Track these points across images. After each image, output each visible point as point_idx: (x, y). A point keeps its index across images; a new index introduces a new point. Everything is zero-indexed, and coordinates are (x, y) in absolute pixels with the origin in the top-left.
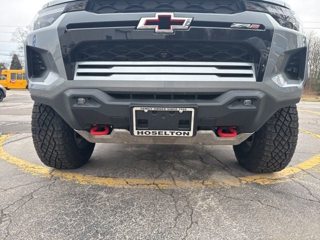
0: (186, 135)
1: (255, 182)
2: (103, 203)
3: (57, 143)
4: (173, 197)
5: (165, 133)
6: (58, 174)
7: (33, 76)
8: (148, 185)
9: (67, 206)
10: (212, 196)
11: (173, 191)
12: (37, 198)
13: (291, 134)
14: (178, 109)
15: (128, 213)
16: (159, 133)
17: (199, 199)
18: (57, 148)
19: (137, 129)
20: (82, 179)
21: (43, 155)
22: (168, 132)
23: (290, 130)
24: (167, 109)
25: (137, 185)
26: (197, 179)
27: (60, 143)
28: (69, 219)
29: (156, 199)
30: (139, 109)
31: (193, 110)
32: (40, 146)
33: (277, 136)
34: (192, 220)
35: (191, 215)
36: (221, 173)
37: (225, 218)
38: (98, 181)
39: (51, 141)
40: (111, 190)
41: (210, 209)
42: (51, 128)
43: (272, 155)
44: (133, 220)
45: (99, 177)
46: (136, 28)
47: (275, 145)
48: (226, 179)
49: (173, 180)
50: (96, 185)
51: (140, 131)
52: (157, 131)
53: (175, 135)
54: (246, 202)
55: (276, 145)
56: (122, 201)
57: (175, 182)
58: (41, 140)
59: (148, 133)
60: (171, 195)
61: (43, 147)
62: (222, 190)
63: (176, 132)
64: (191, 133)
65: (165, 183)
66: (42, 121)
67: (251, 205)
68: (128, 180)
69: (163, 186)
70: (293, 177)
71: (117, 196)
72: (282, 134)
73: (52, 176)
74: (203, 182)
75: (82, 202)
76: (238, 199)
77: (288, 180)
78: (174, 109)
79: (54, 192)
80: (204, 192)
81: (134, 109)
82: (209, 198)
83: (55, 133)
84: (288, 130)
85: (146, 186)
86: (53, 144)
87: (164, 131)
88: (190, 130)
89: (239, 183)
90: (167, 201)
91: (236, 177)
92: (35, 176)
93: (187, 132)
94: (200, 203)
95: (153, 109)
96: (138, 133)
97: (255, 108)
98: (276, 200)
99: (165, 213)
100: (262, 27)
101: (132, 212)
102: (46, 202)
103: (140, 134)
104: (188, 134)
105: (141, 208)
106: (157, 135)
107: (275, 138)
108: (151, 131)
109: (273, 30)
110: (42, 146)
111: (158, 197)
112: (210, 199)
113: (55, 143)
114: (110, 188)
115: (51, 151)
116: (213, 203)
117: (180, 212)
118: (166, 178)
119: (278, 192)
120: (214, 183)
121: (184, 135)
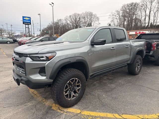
109: (25, 63)
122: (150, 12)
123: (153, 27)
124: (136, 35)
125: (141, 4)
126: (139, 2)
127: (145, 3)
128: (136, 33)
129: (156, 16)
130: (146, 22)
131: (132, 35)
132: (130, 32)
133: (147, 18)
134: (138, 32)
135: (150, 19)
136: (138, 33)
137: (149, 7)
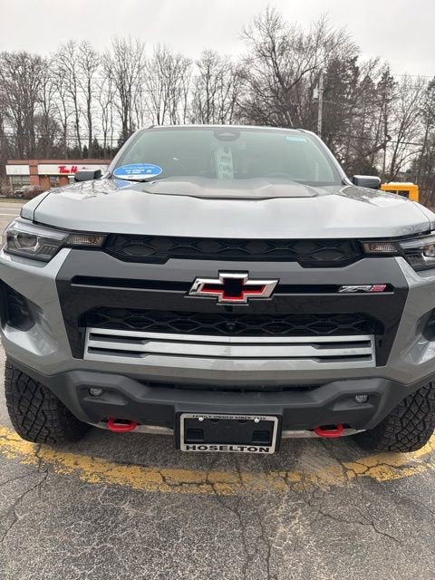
0: (263, 452)
1: (367, 474)
2: (129, 531)
3: (49, 417)
4: (239, 515)
5: (231, 448)
6: (49, 455)
7: (9, 322)
8: (199, 485)
9: (74, 540)
10: (300, 512)
11: (238, 501)
12: (24, 521)
13: (429, 409)
14: (252, 417)
15: (170, 557)
16: (221, 448)
17: (280, 520)
18: (48, 425)
19: (185, 443)
20: (92, 470)
21: (26, 432)
22: (235, 447)
23: (428, 402)
24: (234, 417)
25: (181, 484)
26: (277, 467)
27: (54, 418)
28: (80, 573)
29: (213, 521)
30: (191, 416)
31: (276, 420)
32: (20, 422)
33: (407, 412)
34: (268, 572)
35: (267, 560)
36: (314, 450)
37: (320, 567)
38: (118, 474)
39: (39, 415)
40: (140, 498)
41: (297, 546)
42: (39, 395)
43: (397, 438)
44: (179, 572)
45: (117, 462)
46: (187, 294)
47: (402, 424)
48: (323, 466)
49: (239, 471)
50: (114, 486)
51: (191, 446)
52: (218, 446)
53: (246, 450)
54: (352, 528)
55: (404, 425)
56: (159, 526)
57: (241, 478)
58: (22, 413)
59: (203, 448)
60: (236, 511)
61: (25, 422)
62: (316, 495)
63: (248, 447)
64: (272, 450)
65: (225, 481)
66: (22, 384)
67: (359, 535)
68: (164, 472)
69: (223, 487)
70: (428, 461)
71: (150, 514)
72: (414, 409)
73: (40, 461)
74: (287, 476)
75: (96, 530)
76: (341, 519)
77: (421, 469)
78: (247, 417)
79: (50, 503)
80: (287, 501)
81: (183, 417)
82: (294, 518)
83: (46, 403)
84: (425, 404)
85: (195, 487)
86: (43, 418)
87: (229, 446)
88: (271, 445)
89: (342, 478)
90: (230, 525)
91: (339, 461)
92: (11, 461)
93: (265, 448)
94: (281, 530)
95: (213, 416)
96: (188, 448)
97: (371, 406)
98: (400, 521)
99: (227, 555)
100: (389, 287)
101: (176, 554)
102: (39, 530)
103: (191, 450)
104: (267, 450)
105: (190, 543)
106: (218, 450)
107: (404, 415)
108: (208, 446)
109: (408, 289)
110: (23, 421)
111: (215, 517)
112: (297, 521)
113: (46, 417)
114: (138, 492)
115: (39, 428)
116: (301, 531)
117: (252, 552)
118: (226, 465)
119: (404, 501)
120: (303, 477)
121: (261, 451)
122: (89, 101)
123: (105, 154)
124: (64, 179)
125: (55, 67)
126: (49, 58)
127: (70, 66)
128: (62, 169)
129: (109, 117)
130: (81, 133)
131: (49, 176)
132: (40, 167)
133: (83, 122)
134: (69, 167)
135: (93, 125)
136: (68, 172)
137: (84, 84)
